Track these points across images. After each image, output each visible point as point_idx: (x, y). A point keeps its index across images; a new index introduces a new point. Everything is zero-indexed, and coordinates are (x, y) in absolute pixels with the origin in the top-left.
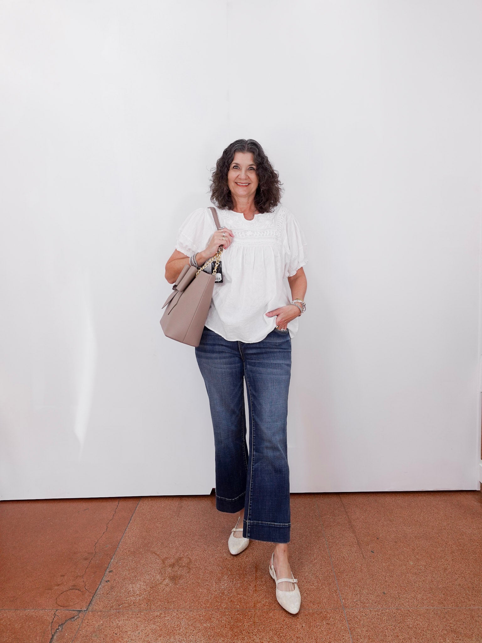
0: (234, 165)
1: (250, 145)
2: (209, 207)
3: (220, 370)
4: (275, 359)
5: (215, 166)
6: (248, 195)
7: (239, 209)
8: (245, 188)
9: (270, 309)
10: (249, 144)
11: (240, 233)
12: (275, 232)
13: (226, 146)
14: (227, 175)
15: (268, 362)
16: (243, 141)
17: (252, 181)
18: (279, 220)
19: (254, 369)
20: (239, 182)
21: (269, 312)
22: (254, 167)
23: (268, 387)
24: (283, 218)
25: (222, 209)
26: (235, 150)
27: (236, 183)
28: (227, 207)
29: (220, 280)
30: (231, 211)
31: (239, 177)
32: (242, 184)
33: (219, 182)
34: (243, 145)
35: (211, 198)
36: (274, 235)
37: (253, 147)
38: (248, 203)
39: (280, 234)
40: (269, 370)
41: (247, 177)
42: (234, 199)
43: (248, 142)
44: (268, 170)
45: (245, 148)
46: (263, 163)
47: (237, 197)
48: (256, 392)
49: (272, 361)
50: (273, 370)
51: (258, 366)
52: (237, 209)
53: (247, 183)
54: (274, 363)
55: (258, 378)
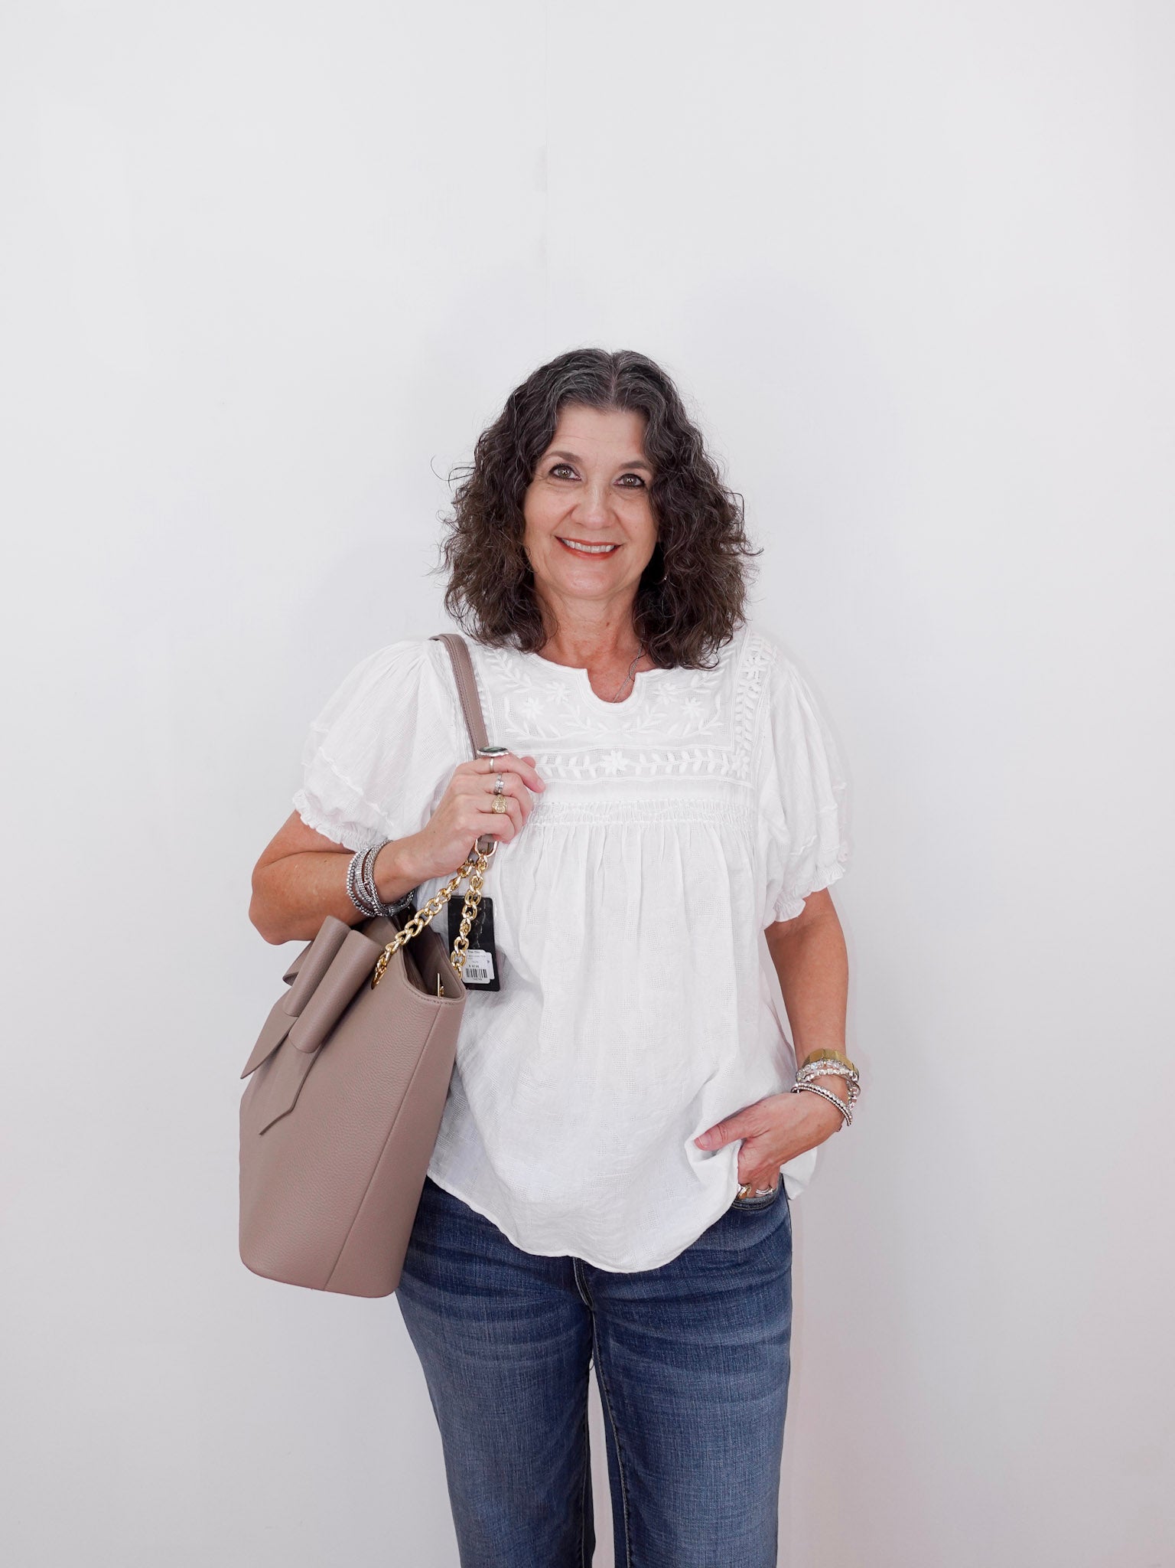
0: (558, 460)
1: (628, 376)
2: (436, 634)
3: (490, 1364)
4: (732, 1327)
5: (470, 459)
6: (610, 595)
7: (568, 648)
8: (600, 565)
9: (710, 1117)
10: (623, 371)
11: (573, 761)
12: (724, 757)
13: (519, 374)
14: (520, 503)
15: (700, 1341)
16: (597, 357)
17: (629, 538)
18: (739, 699)
19: (642, 1364)
20: (573, 536)
21: (708, 1132)
22: (646, 475)
23: (702, 1457)
24: (756, 688)
25: (496, 646)
26: (562, 397)
27: (559, 539)
28: (515, 638)
29: (487, 981)
30: (533, 657)
31: (576, 515)
32: (585, 548)
33: (487, 533)
34: (599, 377)
35: (447, 596)
36: (723, 771)
37: (643, 385)
38: (608, 624)
39: (746, 760)
40: (708, 1380)
41: (613, 517)
42: (547, 603)
43: (622, 363)
44: (703, 490)
45: (607, 387)
46: (686, 461)
47: (560, 596)
48: (646, 1465)
49: (718, 1339)
50: (723, 1379)
51: (657, 1358)
52: (559, 646)
53: (606, 544)
54: (726, 1348)
55: (659, 1410)
